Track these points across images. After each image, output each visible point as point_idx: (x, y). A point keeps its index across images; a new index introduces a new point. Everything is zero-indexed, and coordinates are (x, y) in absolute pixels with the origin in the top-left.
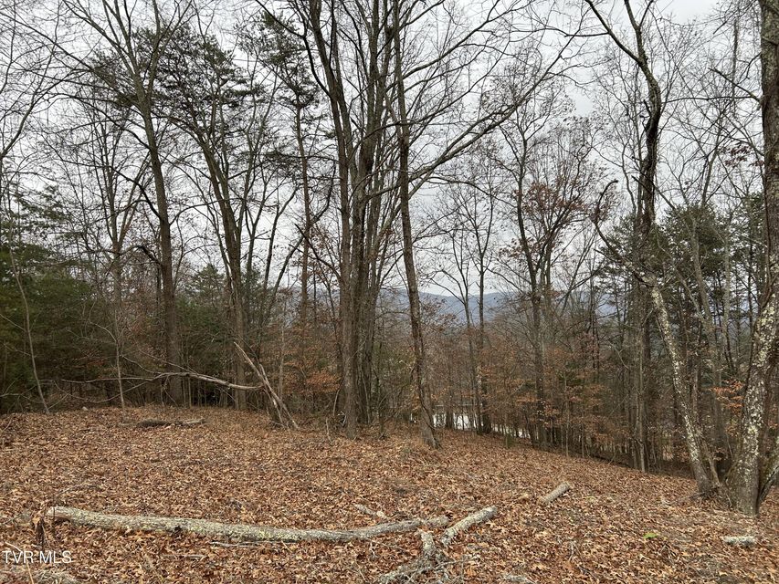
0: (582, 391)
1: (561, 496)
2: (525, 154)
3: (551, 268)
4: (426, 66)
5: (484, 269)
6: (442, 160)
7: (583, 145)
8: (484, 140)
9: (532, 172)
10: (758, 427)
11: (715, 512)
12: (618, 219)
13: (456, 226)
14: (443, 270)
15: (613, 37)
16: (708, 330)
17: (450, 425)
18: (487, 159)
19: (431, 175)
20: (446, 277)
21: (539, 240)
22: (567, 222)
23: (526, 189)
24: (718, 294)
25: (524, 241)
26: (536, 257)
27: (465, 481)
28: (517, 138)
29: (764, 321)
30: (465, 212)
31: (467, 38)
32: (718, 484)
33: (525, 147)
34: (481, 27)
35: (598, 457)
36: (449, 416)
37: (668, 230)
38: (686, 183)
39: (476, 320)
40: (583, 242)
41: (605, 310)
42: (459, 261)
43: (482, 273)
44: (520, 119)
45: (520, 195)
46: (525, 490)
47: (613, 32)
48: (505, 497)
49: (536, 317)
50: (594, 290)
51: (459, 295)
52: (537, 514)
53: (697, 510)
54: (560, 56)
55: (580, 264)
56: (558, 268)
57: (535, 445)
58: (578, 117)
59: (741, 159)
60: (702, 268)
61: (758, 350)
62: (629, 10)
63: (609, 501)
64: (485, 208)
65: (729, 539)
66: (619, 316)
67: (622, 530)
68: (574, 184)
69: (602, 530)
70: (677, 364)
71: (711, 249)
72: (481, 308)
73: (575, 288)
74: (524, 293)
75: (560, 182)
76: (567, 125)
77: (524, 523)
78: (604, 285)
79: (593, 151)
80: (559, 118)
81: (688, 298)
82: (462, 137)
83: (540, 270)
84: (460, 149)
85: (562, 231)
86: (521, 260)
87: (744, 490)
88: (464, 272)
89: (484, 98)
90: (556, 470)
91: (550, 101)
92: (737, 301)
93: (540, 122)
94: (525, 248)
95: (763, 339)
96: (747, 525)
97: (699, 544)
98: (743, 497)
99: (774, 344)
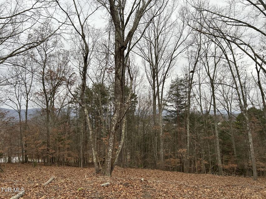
0: (63, 143)
1: (51, 182)
2: (46, 59)
3: (55, 101)
4: (5, 18)
5: (28, 99)
6: (11, 55)
7: (67, 60)
8: (30, 51)
9: (49, 66)
10: (112, 149)
11: (100, 177)
12: (78, 85)
13: (17, 82)
14: (10, 99)
15: (74, 27)
16: (103, 121)
17: (10, 161)
18: (31, 58)
19: (5, 61)
20: (11, 102)
21: (50, 90)
22: (61, 85)
23: (46, 71)
24: (106, 110)
25: (44, 90)
26: (49, 96)
27: (11, 184)
28: (43, 53)
29: (114, 118)
30: (21, 77)
31: (23, 12)
32: (101, 168)
33: (46, 57)
34: (29, 10)
35: (68, 165)
36: (10, 158)
37: (93, 90)
38: (98, 76)
39: (24, 119)
40: (66, 92)
41: (73, 115)
42: (17, 96)
43: (27, 101)
44: (44, 46)
45: (43, 73)
46: (37, 182)
47: (75, 25)
48: (28, 187)
49: (48, 117)
50: (69, 108)
51: (16, 109)
52: (41, 191)
53: (94, 177)
54: (59, 28)
55: (65, 99)
56: (57, 100)
57: (45, 164)
58: (65, 50)
59: (111, 71)
60: (101, 102)
61: (112, 127)
62: (80, 20)
63: (68, 180)
64: (30, 77)
65: (103, 185)
66: (77, 117)
67: (71, 189)
68: (63, 72)
69: (64, 191)
70: (91, 132)
71: (104, 97)
72: (26, 114)
73: (63, 107)
74: (44, 109)
75: (58, 71)
76: (62, 52)
77: (35, 195)
78: (73, 107)
79: (70, 62)
80: (59, 49)
81: (97, 111)
82: (20, 48)
83: (50, 101)
84: (18, 53)
85: (59, 87)
86: (43, 97)
87: (107, 169)
88: (19, 100)
89: (30, 36)
90: (52, 172)
91: (56, 42)
92: (110, 112)
93: (52, 49)
94: (45, 92)
95: (113, 123)
96: (108, 179)
97: (94, 188)
98: (107, 171)
99: (116, 125)
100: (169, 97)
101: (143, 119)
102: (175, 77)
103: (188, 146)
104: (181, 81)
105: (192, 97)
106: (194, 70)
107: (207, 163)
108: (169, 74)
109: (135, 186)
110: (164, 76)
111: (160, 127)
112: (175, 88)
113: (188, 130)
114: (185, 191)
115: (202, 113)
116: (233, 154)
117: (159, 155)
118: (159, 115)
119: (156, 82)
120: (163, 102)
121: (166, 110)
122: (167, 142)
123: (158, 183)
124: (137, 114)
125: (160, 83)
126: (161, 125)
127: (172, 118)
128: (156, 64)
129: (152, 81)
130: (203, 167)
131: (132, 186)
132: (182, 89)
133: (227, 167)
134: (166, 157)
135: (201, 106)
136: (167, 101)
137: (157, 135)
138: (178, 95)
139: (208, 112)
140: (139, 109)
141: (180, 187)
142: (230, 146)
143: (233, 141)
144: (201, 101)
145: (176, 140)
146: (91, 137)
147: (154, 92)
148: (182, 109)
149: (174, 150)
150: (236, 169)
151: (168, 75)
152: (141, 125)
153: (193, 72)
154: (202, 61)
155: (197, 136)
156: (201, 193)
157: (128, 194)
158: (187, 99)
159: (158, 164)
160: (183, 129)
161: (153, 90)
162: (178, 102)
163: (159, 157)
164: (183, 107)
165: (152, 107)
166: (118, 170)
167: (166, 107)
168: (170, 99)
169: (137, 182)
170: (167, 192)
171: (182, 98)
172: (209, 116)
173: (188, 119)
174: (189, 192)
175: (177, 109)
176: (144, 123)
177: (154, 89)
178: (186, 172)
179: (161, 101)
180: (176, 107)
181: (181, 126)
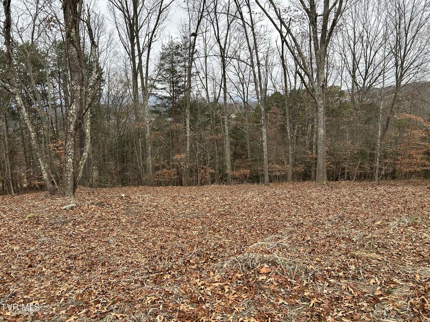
10: (72, 159)
11: (57, 199)
29: (71, 111)
32: (57, 187)
53: (49, 200)
59: (53, 26)
61: (70, 125)
65: (64, 207)
67: (15, 218)
70: (33, 134)
71: (38, 69)
87: (68, 187)
95: (71, 120)
96: (71, 201)
97: (52, 213)
98: (68, 190)
99: (76, 122)
100: (159, 74)
101: (116, 110)
102: (167, 41)
103: (188, 149)
104: (177, 47)
105: (194, 75)
106: (196, 31)
107: (213, 171)
108: (158, 34)
109: (114, 204)
110: (150, 37)
111: (146, 123)
112: (168, 59)
113: (188, 126)
114: (179, 202)
115: (209, 101)
116: (247, 158)
117: (145, 166)
118: (143, 105)
119: (136, 47)
120: (149, 82)
121: (155, 95)
122: (157, 146)
123: (146, 197)
124: (105, 102)
125: (143, 49)
126: (147, 120)
127: (165, 109)
128: (134, 15)
129: (130, 45)
130: (208, 177)
131: (108, 204)
132: (179, 62)
133: (237, 174)
134: (157, 169)
135: (207, 90)
136: (155, 81)
137: (141, 136)
138: (172, 71)
139: (216, 100)
140: (109, 93)
141: (174, 199)
142: (243, 147)
143: (248, 140)
144: (207, 83)
145: (171, 142)
146: (33, 142)
147: (134, 65)
148: (180, 93)
149: (169, 157)
150: (248, 176)
151: (155, 36)
152: (113, 121)
153: (195, 35)
154: (209, 17)
155: (201, 135)
156: (199, 202)
157: (104, 214)
158: (186, 79)
159: (144, 178)
160: (181, 126)
161: (132, 62)
162: (174, 83)
163: (145, 169)
164: (180, 90)
165: (131, 90)
166: (82, 191)
167: (154, 91)
168: (160, 77)
169: (116, 199)
170: (157, 206)
171: (180, 76)
172: (218, 105)
173: (187, 111)
174: (185, 203)
175: (171, 94)
176: (119, 118)
177: (133, 60)
178: (185, 185)
179: (146, 82)
180: (171, 90)
181: (178, 121)
